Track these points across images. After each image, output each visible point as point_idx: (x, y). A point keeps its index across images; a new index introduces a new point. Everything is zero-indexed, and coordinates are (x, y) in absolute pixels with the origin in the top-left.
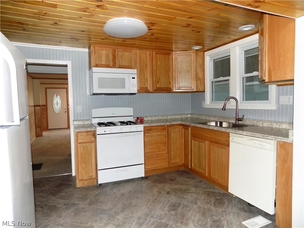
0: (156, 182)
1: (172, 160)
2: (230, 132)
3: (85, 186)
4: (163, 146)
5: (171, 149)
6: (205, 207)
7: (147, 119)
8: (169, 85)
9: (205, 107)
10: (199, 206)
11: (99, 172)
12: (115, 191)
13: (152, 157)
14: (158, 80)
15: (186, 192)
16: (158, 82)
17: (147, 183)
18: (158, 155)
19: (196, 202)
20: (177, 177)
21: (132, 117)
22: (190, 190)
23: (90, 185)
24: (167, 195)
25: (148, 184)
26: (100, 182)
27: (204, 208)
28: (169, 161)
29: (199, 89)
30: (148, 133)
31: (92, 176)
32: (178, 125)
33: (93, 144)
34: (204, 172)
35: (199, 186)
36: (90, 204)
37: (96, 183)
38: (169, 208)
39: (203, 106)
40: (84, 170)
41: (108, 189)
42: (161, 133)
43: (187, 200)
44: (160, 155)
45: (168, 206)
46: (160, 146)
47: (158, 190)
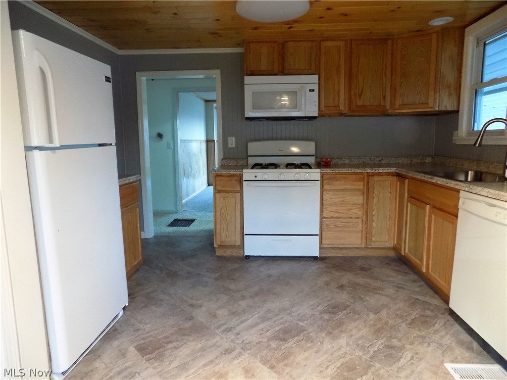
0: (333, 267)
1: (375, 235)
2: (461, 190)
3: (227, 255)
4: (357, 210)
5: (373, 216)
6: (390, 322)
7: (341, 162)
8: (382, 101)
9: (458, 143)
10: (379, 318)
11: (245, 237)
12: (261, 269)
13: (336, 226)
14: (360, 92)
15: (374, 292)
16: (360, 96)
17: (317, 266)
18: (346, 224)
19: (378, 311)
20: (375, 267)
21: (314, 158)
22: (382, 291)
23: (234, 255)
24: (337, 290)
25: (319, 268)
26: (246, 254)
27: (386, 323)
28: (366, 237)
29: (446, 107)
30: (329, 185)
31: (235, 242)
32: (389, 174)
33: (238, 195)
34: (420, 263)
35: (405, 287)
36: (217, 279)
37: (242, 253)
38: (326, 308)
39: (454, 142)
40: (224, 231)
41: (254, 265)
42: (353, 187)
43: (365, 303)
44: (351, 224)
45: (326, 305)
46: (352, 209)
47: (328, 279)
